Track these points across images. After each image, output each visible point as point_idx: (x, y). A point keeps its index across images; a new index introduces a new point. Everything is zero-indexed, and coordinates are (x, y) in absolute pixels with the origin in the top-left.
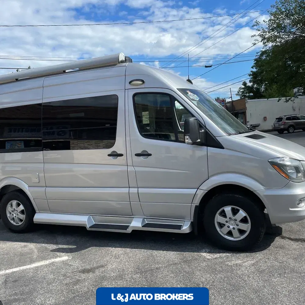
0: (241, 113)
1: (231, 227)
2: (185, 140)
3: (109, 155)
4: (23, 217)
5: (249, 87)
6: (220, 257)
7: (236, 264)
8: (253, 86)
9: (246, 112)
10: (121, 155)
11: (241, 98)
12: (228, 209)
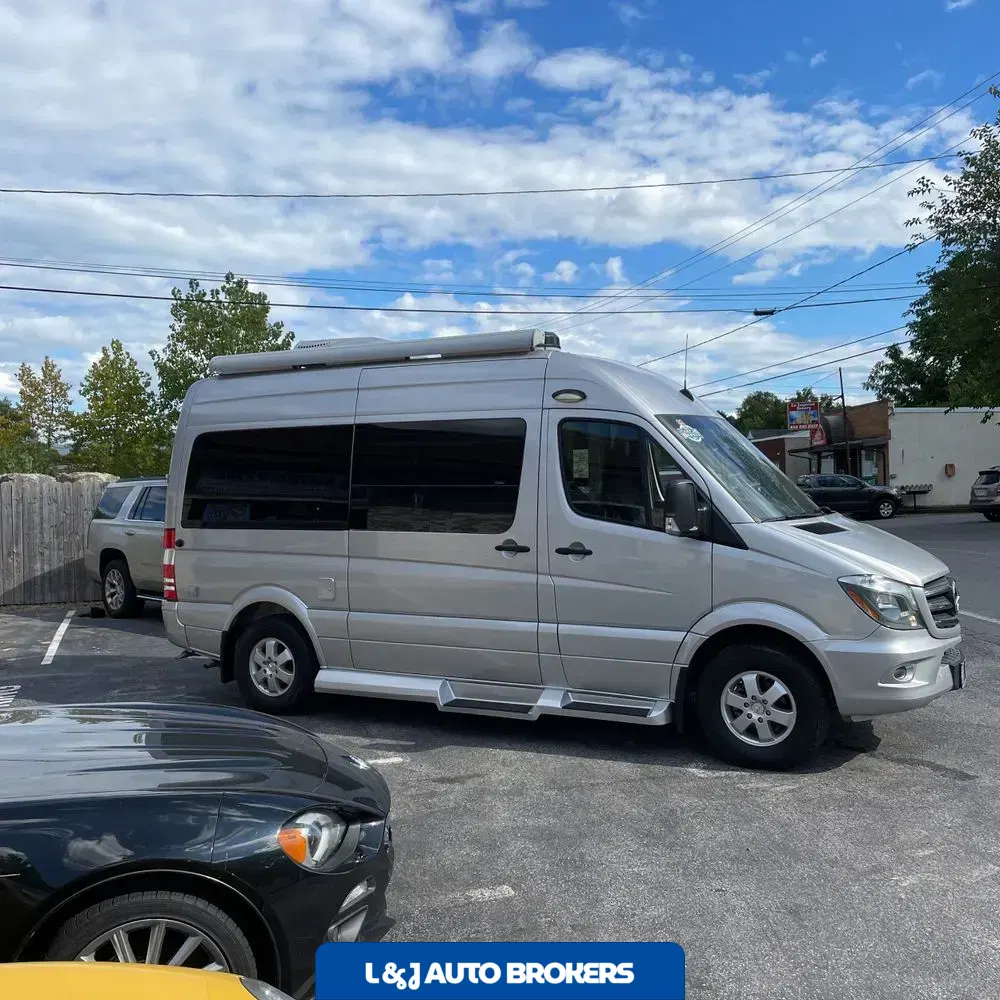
0: (870, 449)
1: (755, 717)
2: (664, 525)
3: (499, 548)
4: (288, 677)
5: (907, 362)
6: (726, 777)
7: (757, 789)
8: (921, 361)
9: (886, 446)
10: (525, 550)
11: (880, 396)
12: (750, 679)
